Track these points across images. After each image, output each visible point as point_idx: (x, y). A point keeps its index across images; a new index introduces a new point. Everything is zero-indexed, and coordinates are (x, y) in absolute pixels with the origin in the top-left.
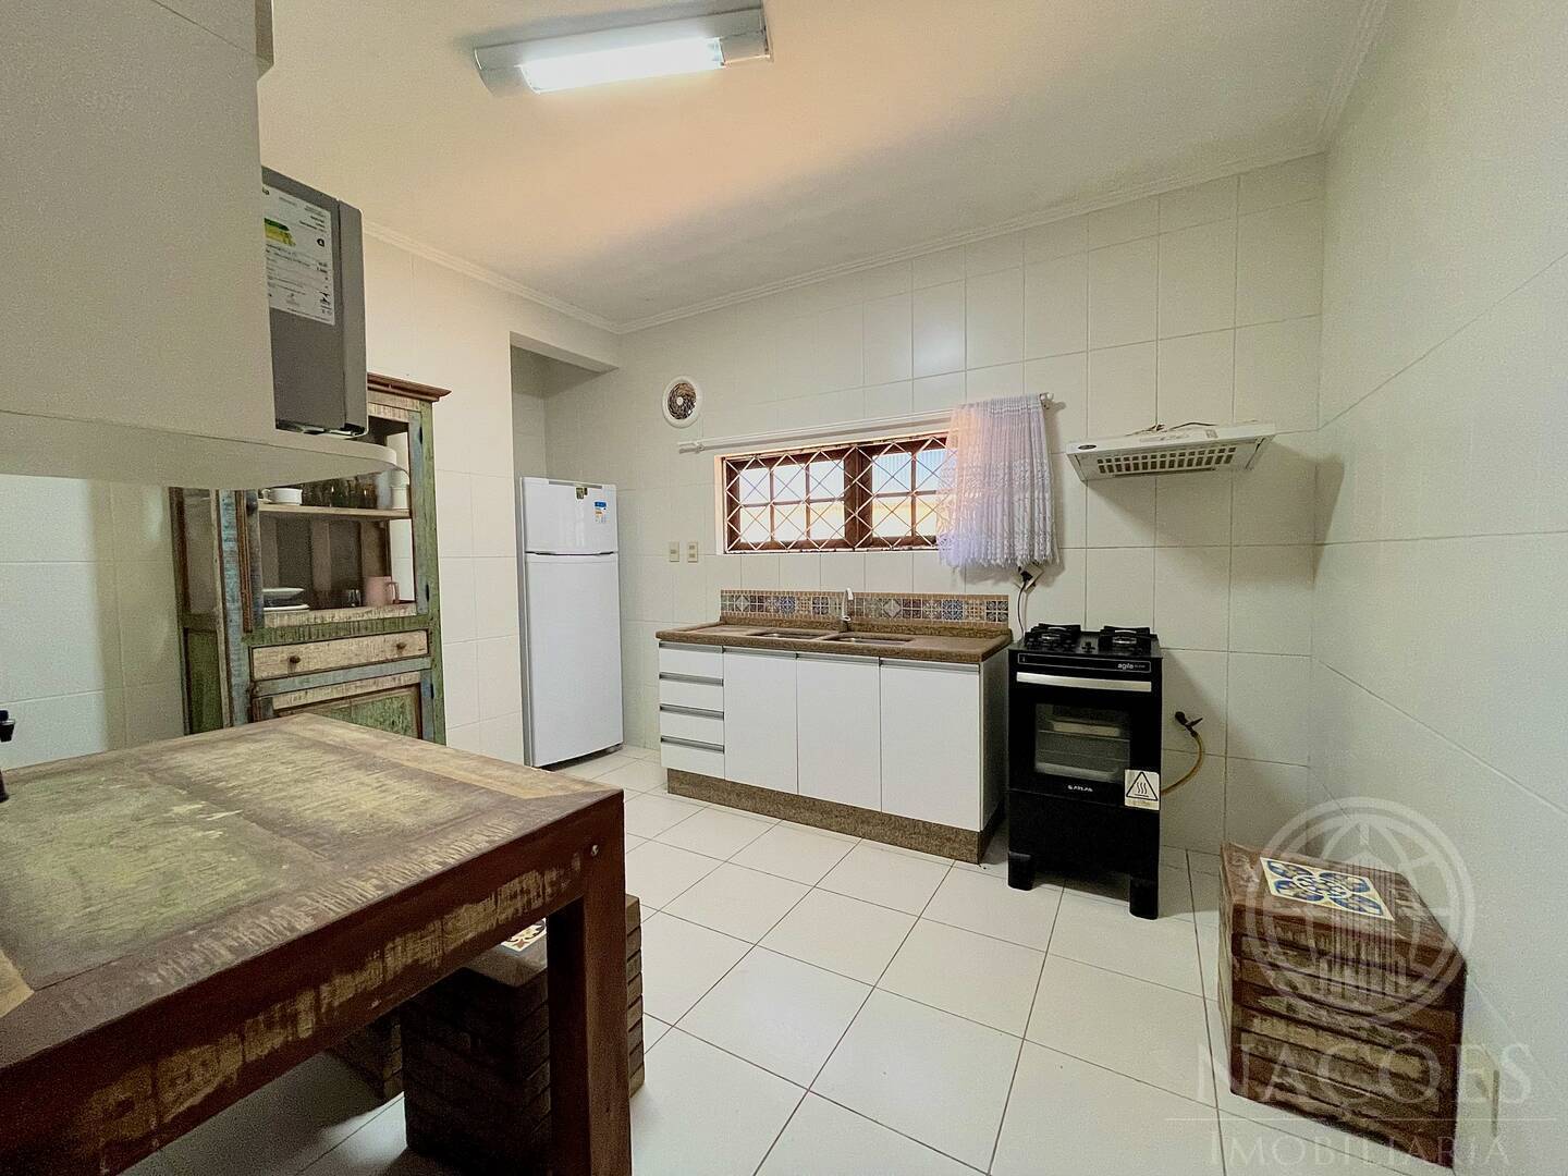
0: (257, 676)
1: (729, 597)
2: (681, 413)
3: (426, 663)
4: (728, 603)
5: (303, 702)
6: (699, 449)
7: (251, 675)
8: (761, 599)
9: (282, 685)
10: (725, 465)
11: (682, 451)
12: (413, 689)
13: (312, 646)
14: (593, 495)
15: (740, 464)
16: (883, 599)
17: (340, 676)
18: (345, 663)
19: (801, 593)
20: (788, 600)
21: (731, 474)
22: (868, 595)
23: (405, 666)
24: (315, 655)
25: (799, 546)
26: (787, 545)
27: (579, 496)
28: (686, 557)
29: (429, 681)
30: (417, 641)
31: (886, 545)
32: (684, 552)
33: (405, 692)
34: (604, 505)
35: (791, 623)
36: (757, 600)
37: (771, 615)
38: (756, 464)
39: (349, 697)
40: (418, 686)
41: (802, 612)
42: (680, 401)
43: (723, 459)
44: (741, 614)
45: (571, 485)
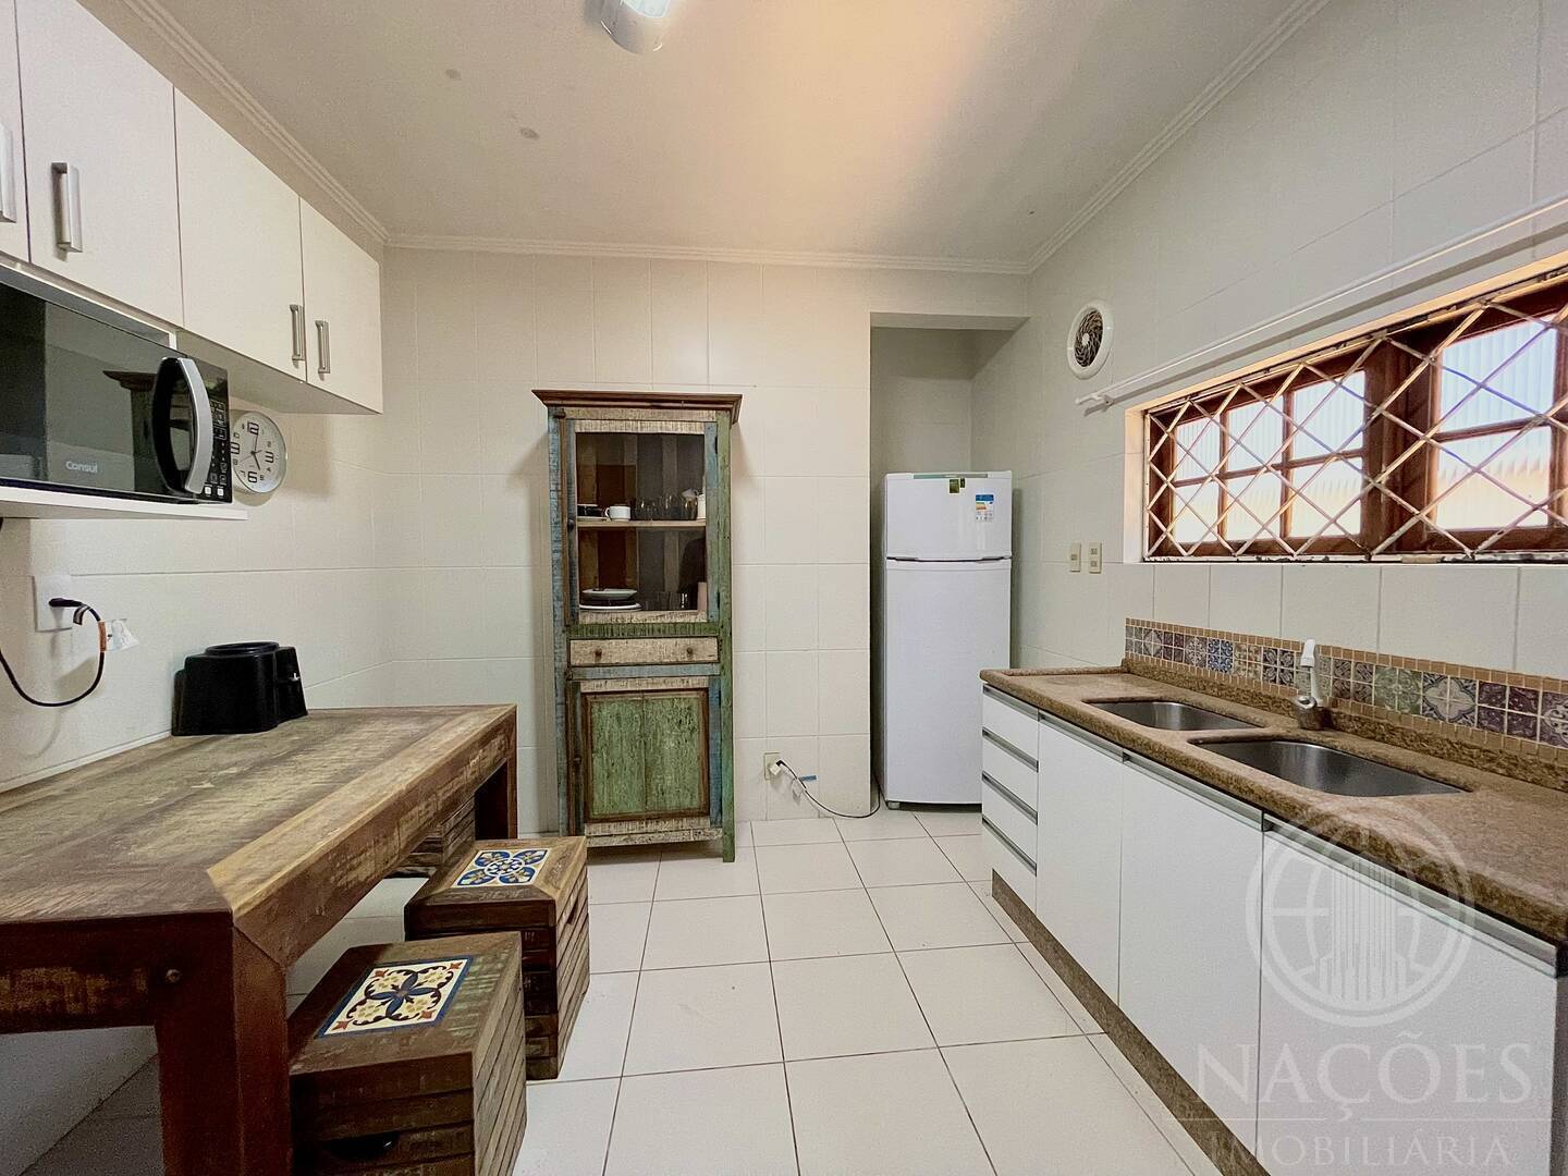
0: (573, 663)
1: (1137, 629)
2: (1086, 357)
3: (716, 669)
4: (1134, 640)
5: (603, 690)
6: (1108, 403)
7: (569, 662)
8: (1180, 640)
9: (589, 673)
10: (1148, 422)
11: (1089, 411)
12: (702, 692)
13: (614, 642)
14: (975, 486)
15: (1166, 417)
16: (1433, 675)
17: (635, 671)
18: (640, 660)
19: (1244, 638)
20: (1221, 645)
21: (1156, 433)
22: (1384, 658)
23: (695, 669)
24: (617, 650)
25: (1258, 550)
26: (1238, 545)
27: (953, 490)
28: (1088, 565)
29: (717, 687)
30: (707, 649)
31: (1453, 548)
32: (1086, 557)
33: (694, 695)
34: (990, 498)
35: (1223, 691)
36: (1175, 641)
37: (1192, 669)
38: (1192, 414)
39: (643, 691)
40: (706, 690)
41: (1244, 673)
42: (1085, 339)
43: (1146, 411)
44: (1151, 660)
45: (943, 477)
